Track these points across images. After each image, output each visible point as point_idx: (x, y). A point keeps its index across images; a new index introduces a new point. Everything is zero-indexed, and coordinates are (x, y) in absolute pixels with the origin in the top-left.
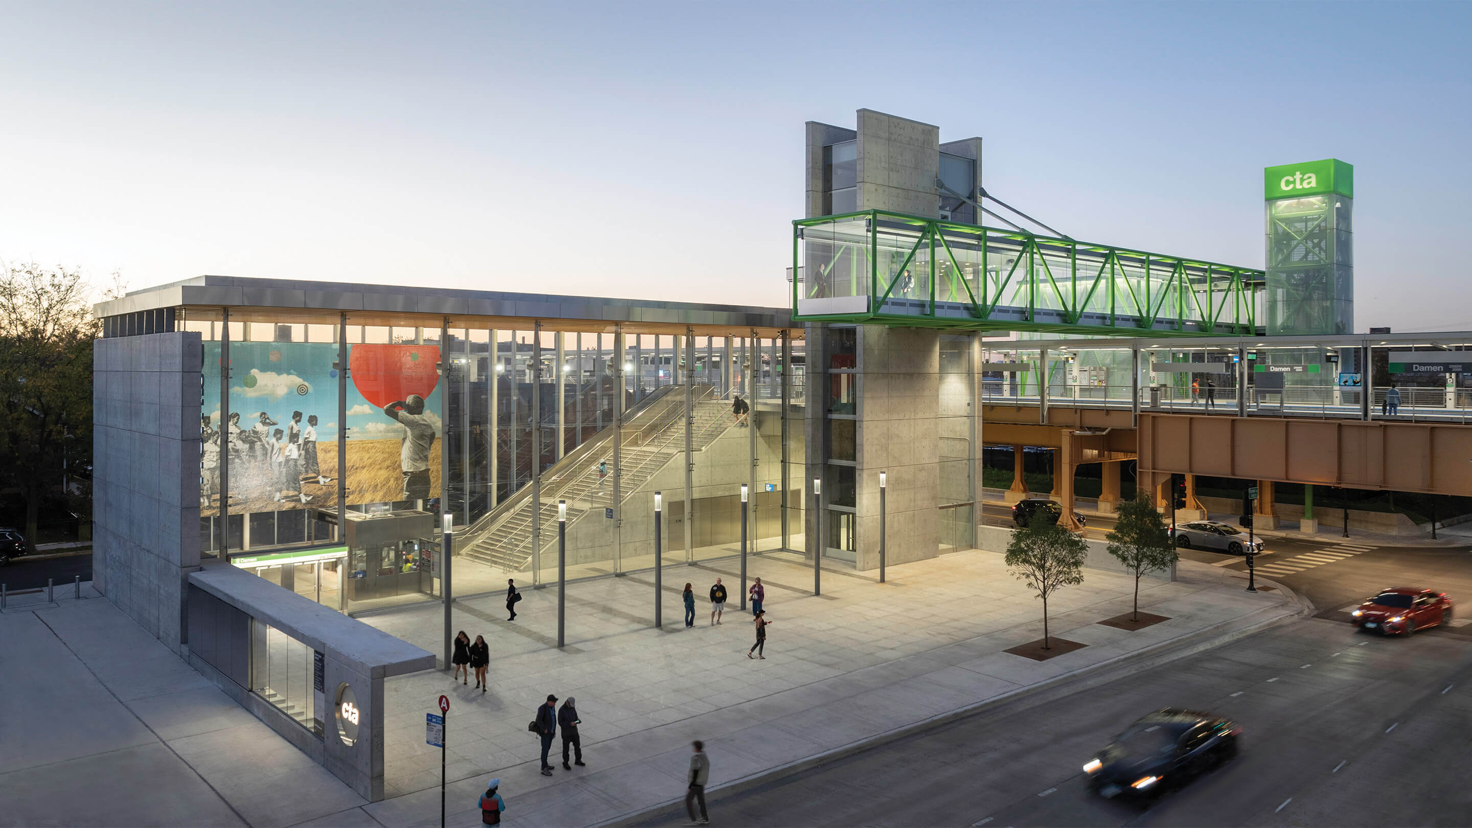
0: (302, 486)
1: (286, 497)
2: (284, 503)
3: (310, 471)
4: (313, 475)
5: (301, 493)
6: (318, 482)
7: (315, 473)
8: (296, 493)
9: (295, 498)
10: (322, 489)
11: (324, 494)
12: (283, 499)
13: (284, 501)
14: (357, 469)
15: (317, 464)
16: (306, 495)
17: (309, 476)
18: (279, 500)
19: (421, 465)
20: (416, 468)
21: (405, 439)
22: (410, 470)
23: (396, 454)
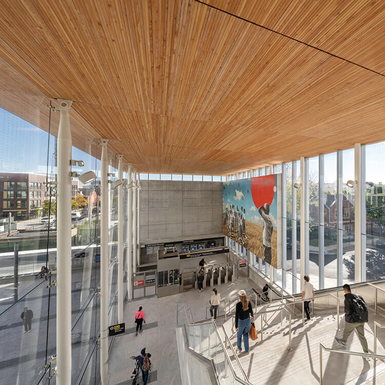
11: (246, 243)
14: (252, 236)
15: (245, 230)
19: (269, 244)
20: (267, 245)
21: (264, 227)
22: (265, 245)
23: (261, 234)
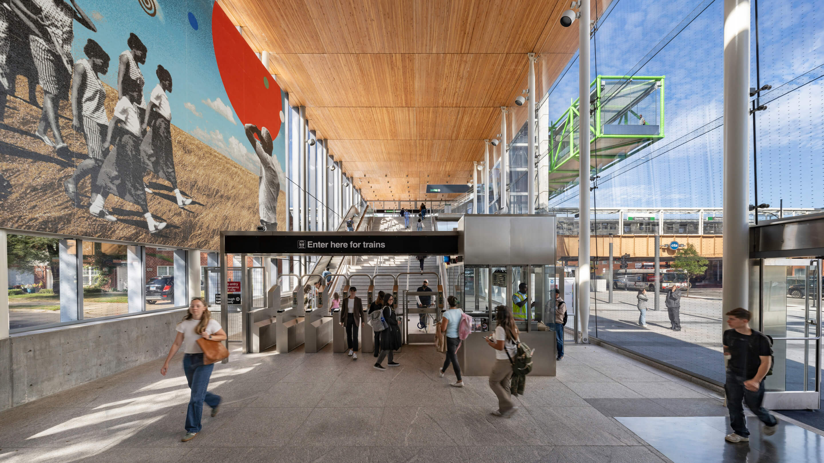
0: (149, 197)
1: (115, 211)
2: (113, 223)
3: (161, 173)
4: (167, 183)
5: (147, 211)
6: (174, 199)
7: (169, 179)
8: (136, 208)
9: (135, 218)
10: (180, 214)
11: (184, 223)
12: (111, 213)
13: (113, 218)
14: (222, 197)
15: (173, 165)
16: (156, 217)
17: (161, 181)
18: (102, 214)
19: (271, 216)
20: (269, 218)
21: (261, 178)
22: (265, 220)
23: (254, 193)
